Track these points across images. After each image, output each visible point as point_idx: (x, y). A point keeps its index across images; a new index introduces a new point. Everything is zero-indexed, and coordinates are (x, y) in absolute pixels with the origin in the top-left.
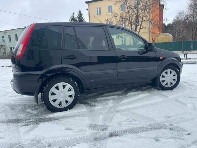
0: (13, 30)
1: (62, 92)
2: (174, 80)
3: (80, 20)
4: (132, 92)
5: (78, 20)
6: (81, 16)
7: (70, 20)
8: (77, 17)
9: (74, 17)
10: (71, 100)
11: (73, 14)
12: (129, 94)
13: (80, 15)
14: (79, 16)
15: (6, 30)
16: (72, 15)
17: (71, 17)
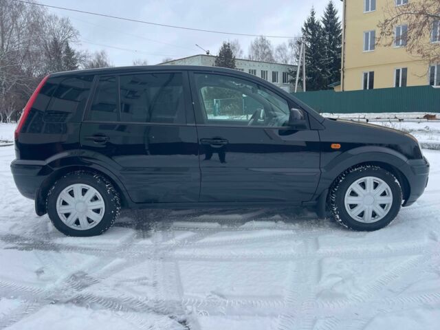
0: (186, 60)
1: (80, 201)
2: (383, 206)
3: (329, 26)
4: (267, 220)
5: (323, 26)
6: (333, 17)
7: (304, 28)
8: (322, 19)
9: (313, 19)
10: (97, 218)
11: (313, 13)
12: (248, 224)
13: (331, 12)
14: (326, 16)
15: (175, 60)
16: (310, 15)
17: (307, 22)
